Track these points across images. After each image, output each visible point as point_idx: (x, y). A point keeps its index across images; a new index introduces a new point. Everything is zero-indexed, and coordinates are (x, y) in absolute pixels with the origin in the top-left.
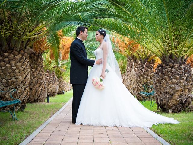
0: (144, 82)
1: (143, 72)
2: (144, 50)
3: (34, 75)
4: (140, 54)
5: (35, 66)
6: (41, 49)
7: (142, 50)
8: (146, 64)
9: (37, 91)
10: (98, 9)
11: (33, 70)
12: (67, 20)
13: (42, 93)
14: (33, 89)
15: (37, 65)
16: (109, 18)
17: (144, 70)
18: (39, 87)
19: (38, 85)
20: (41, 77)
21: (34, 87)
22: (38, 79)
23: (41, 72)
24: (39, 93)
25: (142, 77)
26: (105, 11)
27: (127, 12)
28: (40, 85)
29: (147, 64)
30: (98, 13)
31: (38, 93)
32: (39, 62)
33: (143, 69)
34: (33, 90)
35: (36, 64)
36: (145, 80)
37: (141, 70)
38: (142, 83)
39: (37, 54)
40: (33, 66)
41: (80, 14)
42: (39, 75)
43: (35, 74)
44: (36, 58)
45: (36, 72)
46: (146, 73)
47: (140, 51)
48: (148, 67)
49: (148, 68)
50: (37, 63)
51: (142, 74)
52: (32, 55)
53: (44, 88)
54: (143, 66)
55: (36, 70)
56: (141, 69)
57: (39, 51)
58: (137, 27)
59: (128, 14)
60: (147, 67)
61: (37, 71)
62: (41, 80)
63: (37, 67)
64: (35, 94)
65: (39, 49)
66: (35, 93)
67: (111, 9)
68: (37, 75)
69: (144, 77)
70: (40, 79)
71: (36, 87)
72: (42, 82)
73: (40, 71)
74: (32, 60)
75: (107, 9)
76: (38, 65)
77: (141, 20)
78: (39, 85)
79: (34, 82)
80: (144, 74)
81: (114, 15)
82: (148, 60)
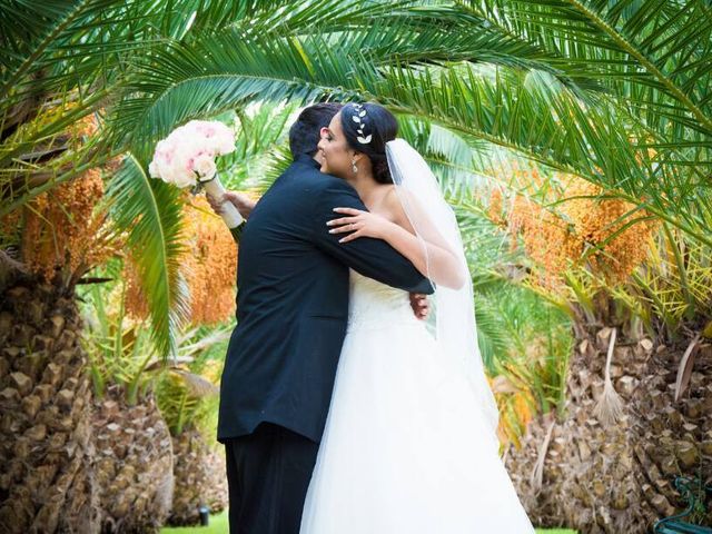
0: (680, 462)
1: (671, 398)
2: (676, 271)
3: (24, 412)
4: (656, 293)
5: (35, 355)
6: (68, 255)
7: (665, 269)
8: (689, 350)
9: (41, 506)
10: (407, 14)
11: (21, 379)
12: (218, 70)
13: (69, 519)
14: (18, 496)
15: (46, 353)
16: (474, 61)
17: (678, 388)
18: (54, 482)
19: (46, 472)
20: (68, 422)
21: (21, 482)
22: (50, 432)
23: (67, 394)
24: (54, 516)
25: (667, 433)
26: (450, 25)
27: (587, 20)
28: (59, 472)
29: (697, 353)
30: (405, 39)
31: (45, 520)
32: (57, 332)
33: (671, 379)
34: (18, 503)
35: (40, 346)
36: (686, 446)
37: (662, 388)
38: (669, 463)
39: (48, 288)
40: (20, 355)
41: (300, 40)
42: (55, 409)
43: (34, 402)
44: (38, 309)
45: (39, 393)
46: (692, 405)
47: (654, 273)
48: (703, 372)
49: (702, 377)
50: (47, 340)
51: (670, 410)
52: (18, 291)
53: (79, 486)
54: (671, 364)
55: (38, 379)
56: (659, 380)
57: (58, 269)
58: (645, 122)
59: (597, 30)
60: (695, 368)
61: (45, 388)
62: (67, 440)
63: (45, 363)
64: (28, 524)
65: (60, 257)
66: (28, 517)
67: (489, 10)
68: (43, 407)
69: (678, 431)
70: (60, 437)
71: (31, 481)
72: (70, 451)
73: (60, 386)
74: (13, 323)
75: (466, 11)
76: (53, 354)
77: (680, 69)
78: (51, 470)
79: (25, 454)
80: (682, 409)
81: (504, 46)
82: (701, 327)
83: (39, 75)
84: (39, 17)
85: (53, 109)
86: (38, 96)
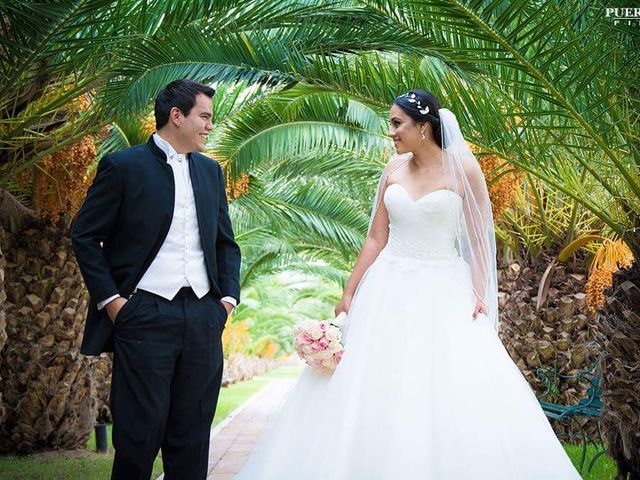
0: (541, 356)
1: (534, 308)
2: (537, 211)
3: (38, 325)
4: (522, 228)
5: (45, 281)
6: (69, 204)
7: (528, 209)
8: (548, 271)
9: (52, 397)
10: (328, 13)
11: (34, 299)
13: (73, 407)
14: (34, 390)
15: (53, 280)
16: (381, 49)
17: (539, 300)
18: (61, 379)
19: (57, 370)
20: (71, 333)
21: (35, 379)
22: (57, 340)
23: (70, 311)
24: (62, 404)
25: (531, 334)
26: (363, 22)
27: (467, 18)
28: (65, 371)
29: (553, 273)
30: (328, 33)
31: (55, 408)
32: (62, 263)
33: (534, 293)
34: (33, 395)
35: (48, 274)
36: (545, 344)
37: (527, 300)
38: (532, 357)
39: (54, 230)
40: (33, 282)
41: (246, 34)
42: (61, 323)
43: (45, 317)
44: (47, 246)
45: (48, 310)
46: (549, 313)
47: (520, 212)
48: (558, 288)
49: (557, 291)
50: (54, 270)
51: (533, 317)
52: (31, 232)
53: (81, 382)
54: (534, 282)
55: (48, 299)
56: (525, 294)
57: (61, 214)
58: (512, 96)
59: (474, 25)
60: (552, 285)
61: (53, 307)
62: (71, 346)
63: (52, 288)
64: (42, 411)
65: (63, 205)
66: (42, 405)
67: (393, 10)
68: (51, 322)
69: (539, 333)
70: (65, 344)
71: (44, 378)
72: (73, 355)
73: (64, 305)
74: (27, 256)
75: (375, 11)
76: (59, 280)
77: (538, 55)
78: (59, 369)
79: (39, 357)
80: (542, 317)
81: (404, 39)
82: (556, 253)
83: (43, 63)
84: (42, 18)
85: (54, 90)
86: (43, 79)
